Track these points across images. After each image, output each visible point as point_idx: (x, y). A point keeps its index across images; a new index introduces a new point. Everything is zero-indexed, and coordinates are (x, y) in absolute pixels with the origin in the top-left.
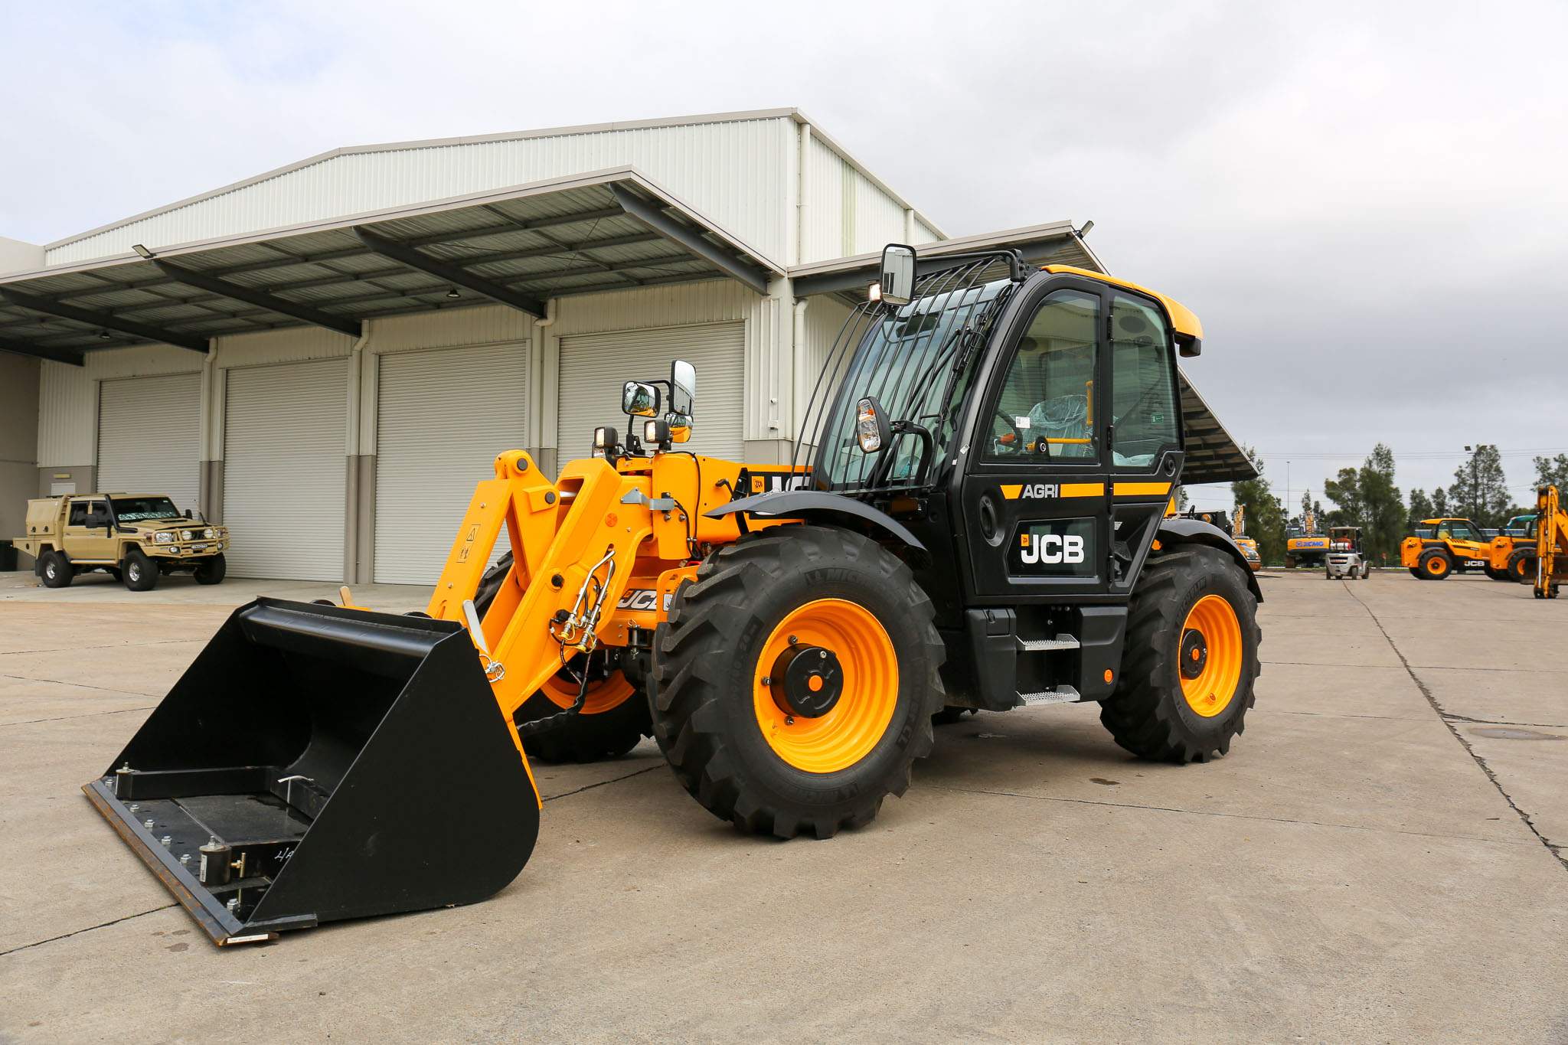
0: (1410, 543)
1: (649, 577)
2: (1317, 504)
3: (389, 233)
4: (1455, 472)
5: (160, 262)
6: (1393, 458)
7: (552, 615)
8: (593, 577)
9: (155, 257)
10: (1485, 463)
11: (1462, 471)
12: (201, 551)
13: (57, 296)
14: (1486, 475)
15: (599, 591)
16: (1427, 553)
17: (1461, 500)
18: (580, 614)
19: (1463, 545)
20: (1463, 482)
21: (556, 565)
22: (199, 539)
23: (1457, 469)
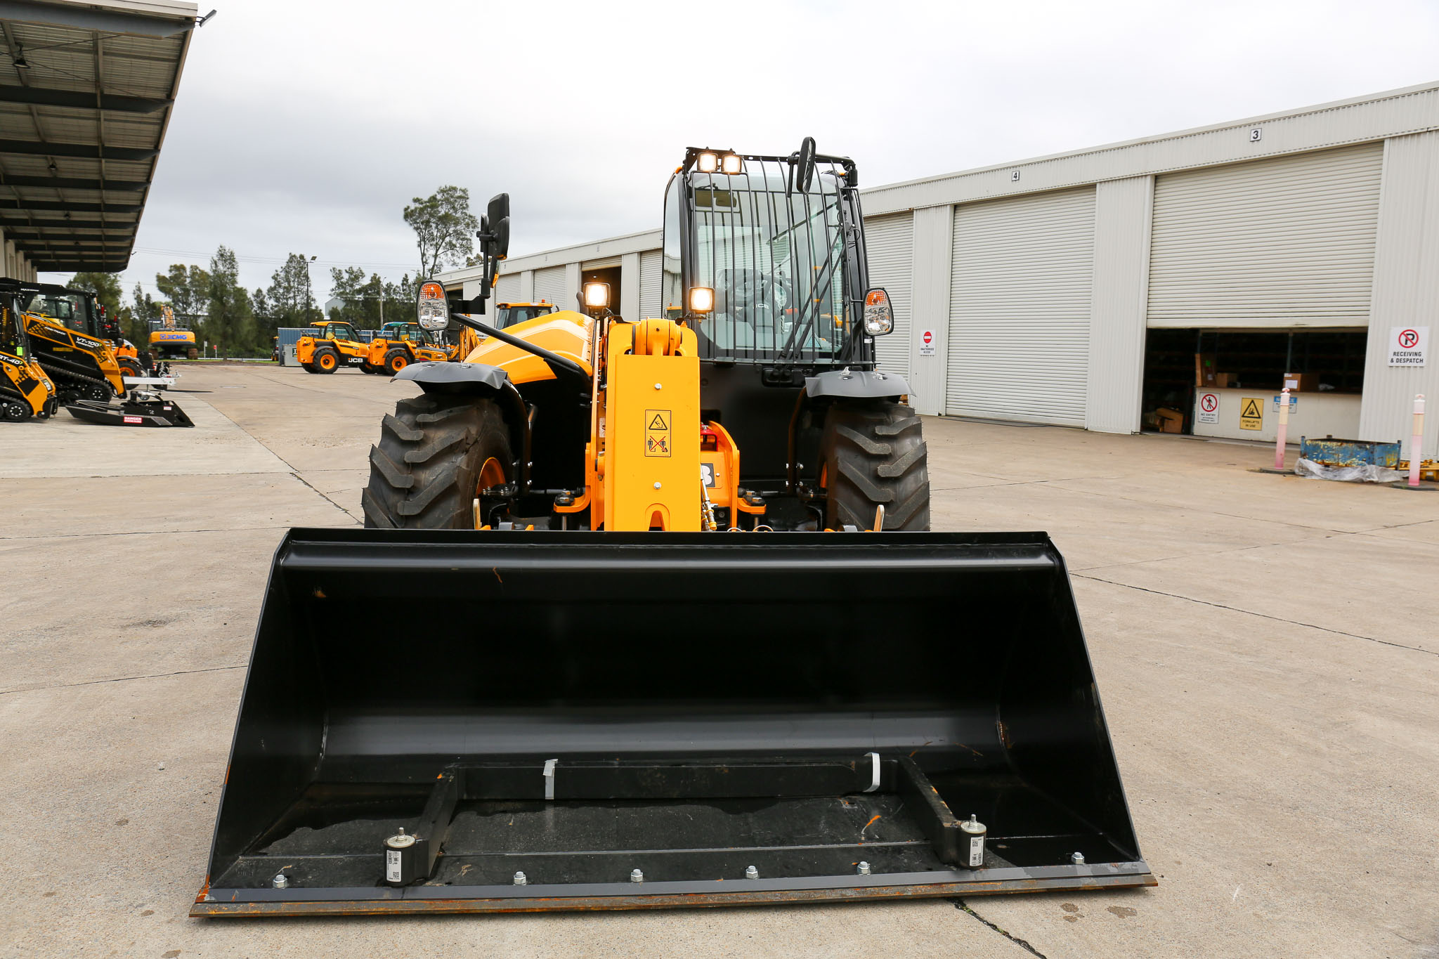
0: (305, 342)
2: (148, 296)
4: (272, 275)
6: (236, 260)
10: (296, 269)
11: (277, 275)
14: (296, 280)
16: (320, 351)
17: (277, 300)
19: (347, 344)
20: (279, 284)
23: (273, 273)
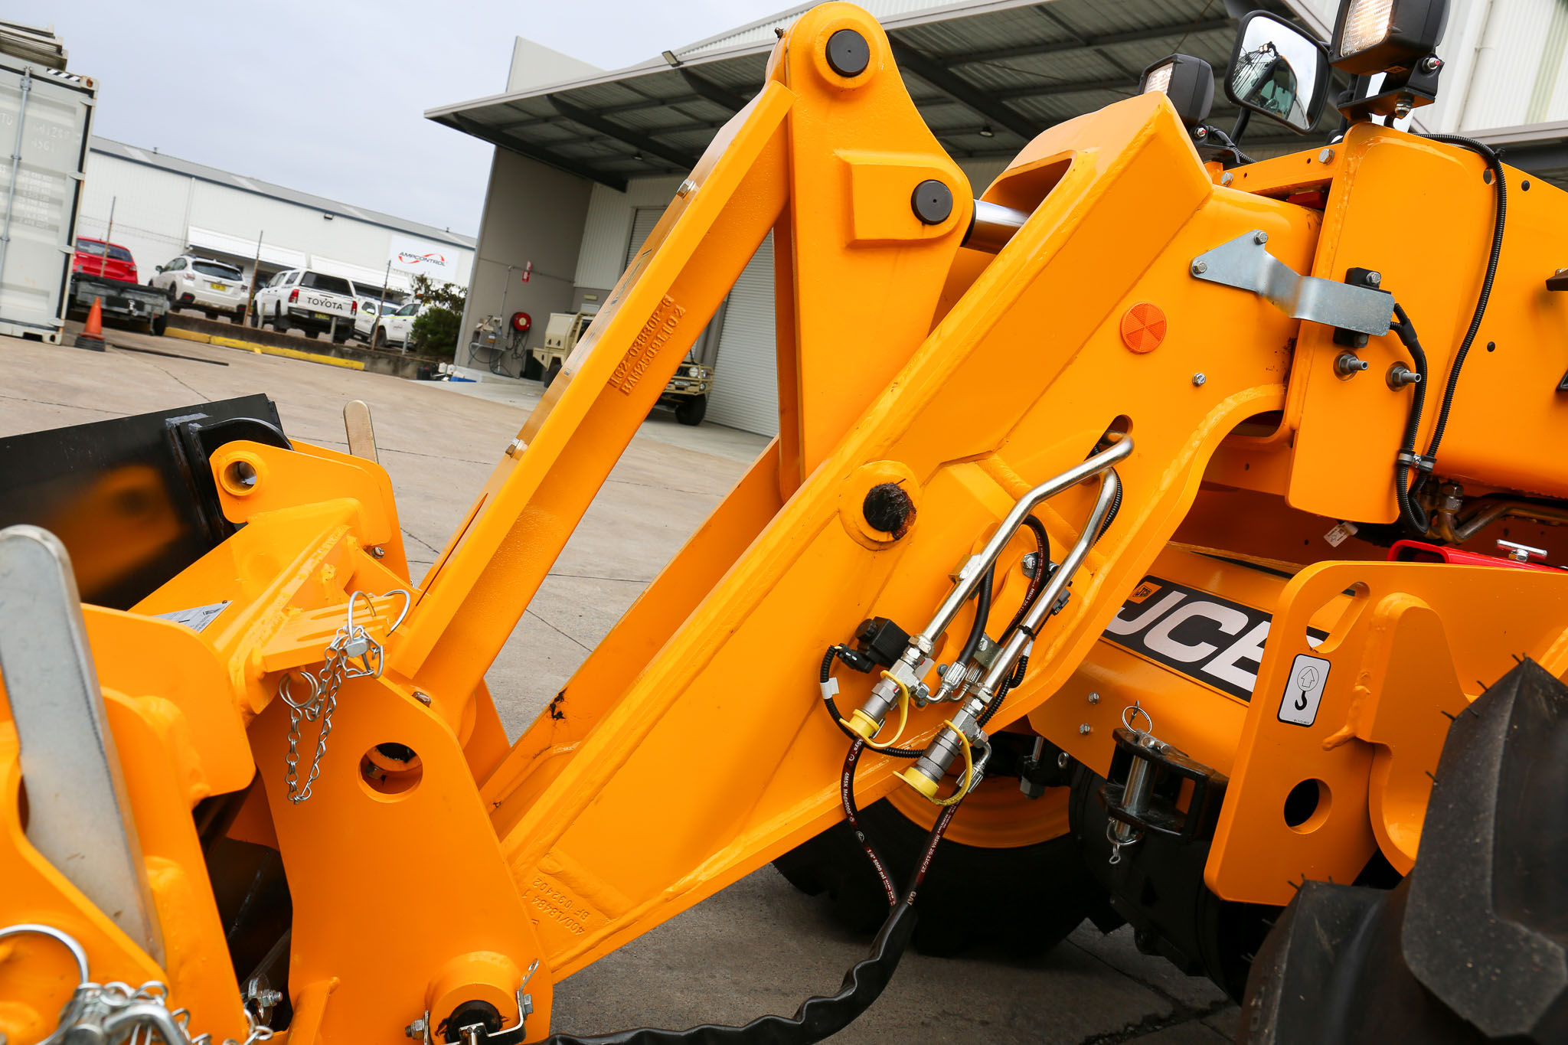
1: (1212, 551)
3: (916, 43)
5: (687, 73)
7: (840, 633)
8: (1030, 520)
9: (681, 66)
12: (682, 389)
13: (601, 110)
15: (1041, 576)
18: (951, 649)
21: (894, 446)
22: (684, 376)
